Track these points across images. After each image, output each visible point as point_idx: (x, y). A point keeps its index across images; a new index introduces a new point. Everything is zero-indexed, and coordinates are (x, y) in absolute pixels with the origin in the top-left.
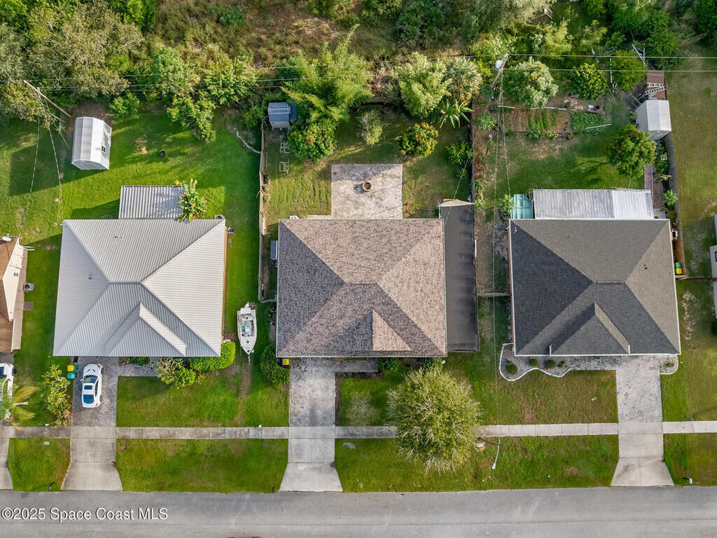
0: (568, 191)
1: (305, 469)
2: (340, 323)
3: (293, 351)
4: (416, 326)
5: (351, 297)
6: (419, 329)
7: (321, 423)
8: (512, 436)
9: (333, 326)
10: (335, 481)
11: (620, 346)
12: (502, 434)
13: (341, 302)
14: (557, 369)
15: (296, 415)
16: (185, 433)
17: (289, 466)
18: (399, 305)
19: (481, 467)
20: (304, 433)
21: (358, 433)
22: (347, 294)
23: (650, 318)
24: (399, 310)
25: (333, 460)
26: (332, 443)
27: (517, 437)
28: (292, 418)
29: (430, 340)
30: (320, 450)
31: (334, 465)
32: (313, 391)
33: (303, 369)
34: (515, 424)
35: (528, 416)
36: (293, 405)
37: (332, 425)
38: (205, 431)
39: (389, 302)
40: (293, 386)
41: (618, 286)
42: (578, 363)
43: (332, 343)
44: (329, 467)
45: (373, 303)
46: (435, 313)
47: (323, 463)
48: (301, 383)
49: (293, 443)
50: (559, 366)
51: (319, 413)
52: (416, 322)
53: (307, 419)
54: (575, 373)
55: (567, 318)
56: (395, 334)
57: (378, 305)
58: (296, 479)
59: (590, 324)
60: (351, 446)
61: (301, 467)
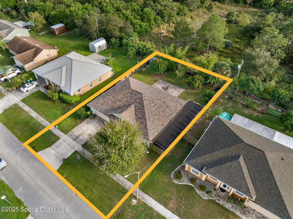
0: (252, 121)
1: (53, 153)
2: (118, 103)
3: (94, 106)
4: (145, 119)
5: (129, 94)
6: (146, 121)
7: (77, 141)
8: (155, 209)
9: (115, 103)
10: (58, 166)
11: (249, 189)
12: (151, 204)
13: (124, 95)
14: (204, 193)
15: (72, 133)
16: (34, 114)
17: (50, 148)
18: (145, 107)
19: (126, 213)
20: (68, 140)
21: (86, 155)
22: (128, 93)
23: (276, 184)
24: (143, 109)
25: (66, 158)
26: (73, 151)
27: (157, 212)
28: (70, 133)
29: (147, 130)
30: (66, 151)
31: (64, 160)
32: (87, 130)
33: (92, 121)
34: (161, 204)
35: (171, 205)
36: (75, 129)
37: (81, 145)
38: (40, 117)
39: (142, 104)
40: (83, 124)
41: (259, 151)
42: (219, 199)
43: (109, 109)
44: (62, 159)
45: (136, 101)
46: (158, 124)
47: (62, 156)
48: (86, 125)
49: (61, 141)
50: (207, 193)
51: (81, 138)
52: (147, 118)
53: (74, 137)
54: (214, 202)
55: (221, 156)
56: (135, 118)
57: (137, 103)
58: (46, 154)
59: (234, 163)
60: (79, 157)
61: (53, 152)
